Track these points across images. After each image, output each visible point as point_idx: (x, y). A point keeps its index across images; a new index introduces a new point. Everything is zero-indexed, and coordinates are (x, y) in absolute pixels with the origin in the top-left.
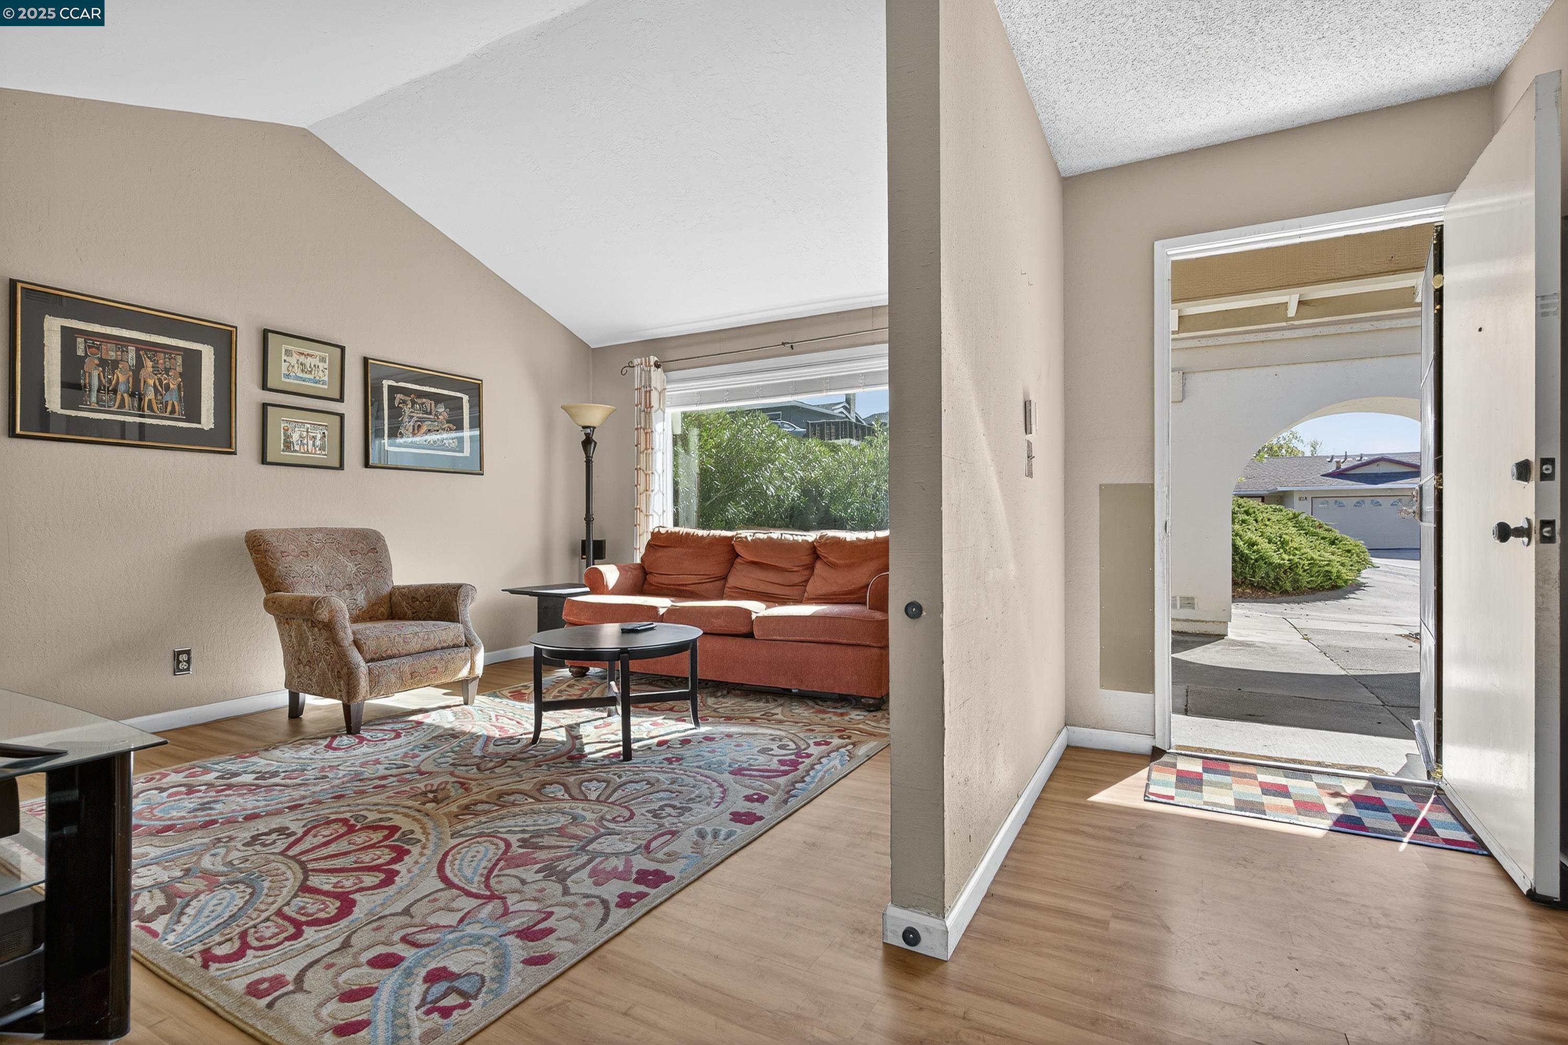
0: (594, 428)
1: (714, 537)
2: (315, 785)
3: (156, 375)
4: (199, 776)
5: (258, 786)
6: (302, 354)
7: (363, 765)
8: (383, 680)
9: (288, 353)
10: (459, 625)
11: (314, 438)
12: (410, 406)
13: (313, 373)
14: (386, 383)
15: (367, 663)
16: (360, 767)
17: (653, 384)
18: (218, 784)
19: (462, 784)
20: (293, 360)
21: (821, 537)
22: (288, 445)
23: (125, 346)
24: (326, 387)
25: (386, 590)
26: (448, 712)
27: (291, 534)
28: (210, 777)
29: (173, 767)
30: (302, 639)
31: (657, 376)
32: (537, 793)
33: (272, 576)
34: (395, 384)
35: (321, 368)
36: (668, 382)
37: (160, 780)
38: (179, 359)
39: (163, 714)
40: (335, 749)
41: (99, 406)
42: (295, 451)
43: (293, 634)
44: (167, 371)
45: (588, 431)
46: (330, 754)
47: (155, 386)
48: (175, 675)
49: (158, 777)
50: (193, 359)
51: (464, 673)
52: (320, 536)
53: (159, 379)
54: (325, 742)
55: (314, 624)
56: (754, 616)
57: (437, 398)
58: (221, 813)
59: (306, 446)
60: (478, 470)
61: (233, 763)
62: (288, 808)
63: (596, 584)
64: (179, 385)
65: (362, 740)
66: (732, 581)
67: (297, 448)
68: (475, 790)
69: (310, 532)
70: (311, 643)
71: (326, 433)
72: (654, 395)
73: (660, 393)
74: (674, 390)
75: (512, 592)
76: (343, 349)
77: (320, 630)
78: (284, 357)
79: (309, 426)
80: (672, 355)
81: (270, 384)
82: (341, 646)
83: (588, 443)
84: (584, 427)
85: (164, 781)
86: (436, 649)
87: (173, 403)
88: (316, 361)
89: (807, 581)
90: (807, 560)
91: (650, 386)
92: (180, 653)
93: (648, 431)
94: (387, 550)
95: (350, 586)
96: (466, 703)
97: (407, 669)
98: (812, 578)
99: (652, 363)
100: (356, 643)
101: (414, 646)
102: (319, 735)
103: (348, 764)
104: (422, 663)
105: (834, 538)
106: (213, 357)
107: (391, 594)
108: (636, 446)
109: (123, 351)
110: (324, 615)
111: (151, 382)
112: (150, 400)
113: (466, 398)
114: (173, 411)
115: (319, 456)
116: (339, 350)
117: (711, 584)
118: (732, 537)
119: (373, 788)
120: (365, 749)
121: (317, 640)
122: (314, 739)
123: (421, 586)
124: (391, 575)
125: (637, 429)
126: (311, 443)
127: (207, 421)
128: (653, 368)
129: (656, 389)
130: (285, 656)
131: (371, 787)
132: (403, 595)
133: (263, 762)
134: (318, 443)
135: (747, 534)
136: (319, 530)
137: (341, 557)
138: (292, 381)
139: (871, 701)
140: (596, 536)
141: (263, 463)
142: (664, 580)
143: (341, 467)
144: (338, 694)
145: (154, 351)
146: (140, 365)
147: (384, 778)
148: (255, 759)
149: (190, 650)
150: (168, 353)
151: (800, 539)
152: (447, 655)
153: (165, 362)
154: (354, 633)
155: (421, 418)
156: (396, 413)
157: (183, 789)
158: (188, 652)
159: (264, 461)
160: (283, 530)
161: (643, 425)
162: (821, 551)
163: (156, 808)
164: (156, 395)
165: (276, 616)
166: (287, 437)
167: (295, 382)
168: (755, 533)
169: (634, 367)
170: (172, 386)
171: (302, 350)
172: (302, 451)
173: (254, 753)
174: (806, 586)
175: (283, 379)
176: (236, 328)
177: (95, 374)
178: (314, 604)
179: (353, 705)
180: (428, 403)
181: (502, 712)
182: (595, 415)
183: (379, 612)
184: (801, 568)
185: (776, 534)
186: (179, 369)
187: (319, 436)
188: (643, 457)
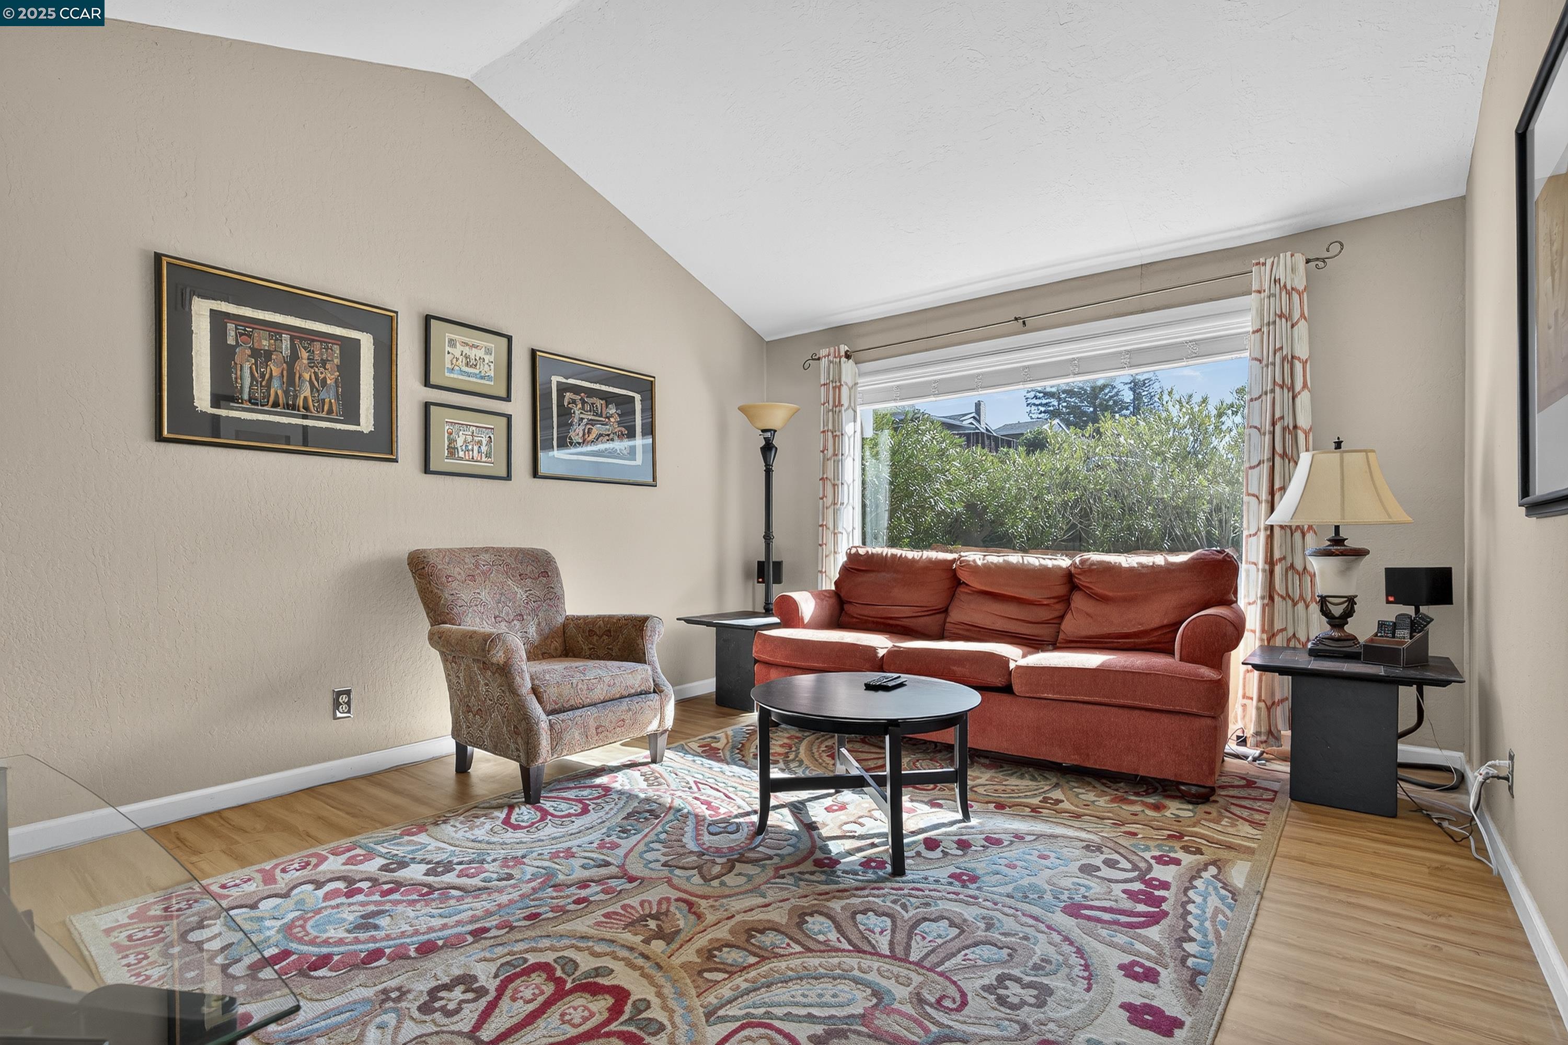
0: (775, 431)
1: (930, 561)
2: (500, 891)
3: (312, 367)
4: (361, 862)
5: (432, 889)
6: (467, 344)
7: (554, 856)
8: (567, 737)
9: (452, 343)
10: (646, 666)
11: (480, 443)
12: (580, 406)
13: (478, 367)
14: (555, 379)
15: (548, 716)
16: (550, 859)
17: (843, 379)
18: (384, 879)
19: (690, 905)
20: (457, 352)
21: (1083, 562)
22: (452, 451)
23: (278, 333)
24: (492, 383)
25: (560, 620)
26: (635, 773)
27: (455, 555)
28: (373, 866)
29: (332, 845)
30: (471, 681)
31: (848, 367)
32: (796, 930)
33: (437, 604)
34: (564, 380)
35: (487, 361)
36: (861, 375)
37: (316, 866)
38: (337, 349)
39: (323, 764)
40: (516, 827)
41: (253, 404)
42: (461, 459)
43: (461, 675)
44: (324, 363)
45: (768, 435)
46: (510, 836)
47: (310, 381)
48: (335, 718)
49: (314, 861)
50: (351, 349)
51: (653, 727)
52: (486, 557)
53: (315, 373)
54: (502, 815)
55: (486, 665)
56: (1012, 665)
57: (608, 398)
58: (388, 937)
59: (471, 453)
60: (650, 480)
61: (398, 844)
62: (472, 933)
63: (790, 616)
64: (337, 379)
65: (545, 813)
66: (957, 615)
67: (461, 454)
68: (710, 918)
69: (475, 552)
70: (482, 689)
71: (492, 436)
72: (845, 391)
73: (850, 389)
74: (867, 384)
75: (688, 621)
76: (509, 339)
77: (494, 674)
78: (447, 349)
79: (474, 428)
80: (863, 344)
81: (433, 380)
82: (518, 695)
83: (768, 449)
84: (764, 431)
85: (322, 868)
86: (622, 697)
87: (330, 401)
88: (480, 353)
89: (1062, 617)
90: (1061, 590)
91: (840, 382)
92: (339, 694)
93: (837, 435)
94: (558, 575)
95: (520, 617)
96: (654, 761)
97: (592, 724)
98: (1068, 616)
99: (843, 353)
100: (535, 690)
101: (599, 693)
102: (494, 803)
103: (535, 854)
104: (609, 715)
105: (1101, 563)
106: (373, 347)
107: (564, 626)
108: (823, 452)
109: (276, 340)
110: (498, 656)
111: (307, 376)
112: (305, 398)
113: (638, 397)
114: (330, 411)
115: (485, 466)
116: (505, 340)
117: (928, 618)
118: (954, 561)
119: (575, 902)
120: (549, 830)
121: (488, 686)
122: (488, 807)
123: (599, 617)
124: (564, 603)
125: (824, 432)
126: (476, 448)
127: (366, 424)
128: (844, 359)
129: (846, 384)
130: (452, 701)
131: (570, 900)
132: (578, 627)
133: (434, 844)
134: (484, 449)
135: (975, 557)
136: (486, 550)
137: (510, 582)
138: (455, 376)
139: (1194, 790)
140: (775, 558)
141: (426, 472)
142: (867, 611)
143: (508, 477)
144: (515, 754)
145: (309, 339)
146: (295, 356)
147: (584, 884)
148: (422, 838)
149: (350, 690)
150: (325, 342)
151: (1050, 563)
152: (636, 704)
153: (321, 354)
154: (532, 679)
155: (591, 420)
156: (565, 413)
157: (341, 885)
158: (348, 693)
159: (427, 470)
160: (448, 550)
161: (830, 427)
162: (1083, 580)
163: (311, 918)
164: (312, 391)
165: (442, 654)
166: (452, 441)
167: (461, 377)
168: (985, 556)
169: (819, 359)
170: (329, 381)
171: (466, 340)
172: (467, 458)
173: (422, 828)
174: (1060, 624)
175: (447, 374)
176: (396, 313)
177: (247, 366)
178: (487, 642)
179: (533, 766)
180: (599, 403)
181: (701, 777)
182: (777, 417)
183: (552, 647)
184: (1052, 601)
185: (1015, 558)
186: (337, 361)
187: (484, 442)
188: (830, 464)
